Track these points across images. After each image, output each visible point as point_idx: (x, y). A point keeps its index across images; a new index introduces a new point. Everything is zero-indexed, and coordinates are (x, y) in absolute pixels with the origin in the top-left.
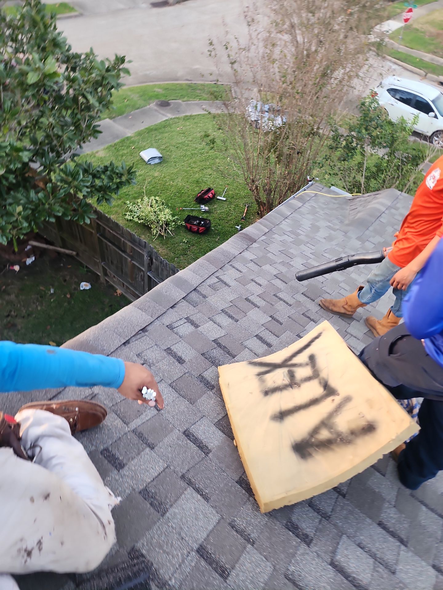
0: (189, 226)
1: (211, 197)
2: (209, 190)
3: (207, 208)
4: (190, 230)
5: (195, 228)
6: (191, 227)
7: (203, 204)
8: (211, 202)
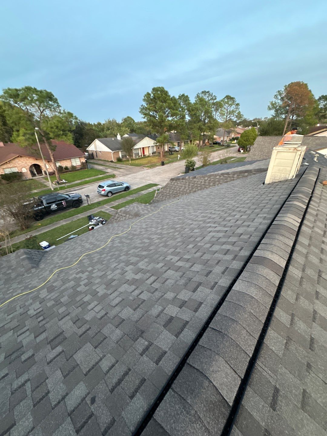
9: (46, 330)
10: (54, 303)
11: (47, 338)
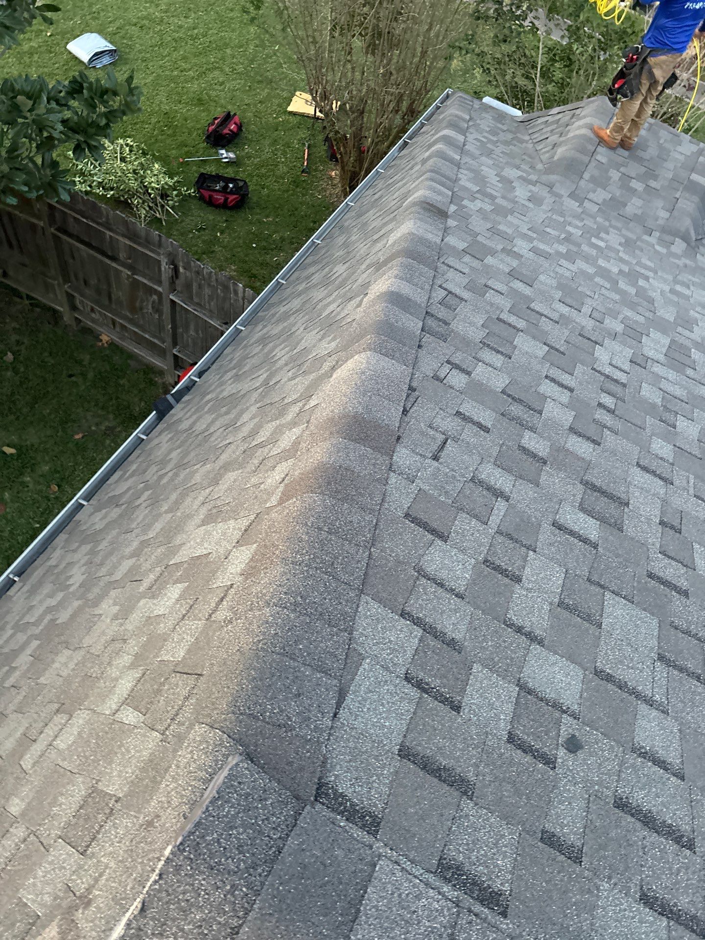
0: (206, 194)
1: (235, 130)
2: (228, 117)
3: (232, 155)
4: (210, 203)
5: (220, 198)
6: (211, 197)
7: (223, 147)
8: (236, 141)
9: (599, 444)
10: (659, 401)
11: (588, 466)
